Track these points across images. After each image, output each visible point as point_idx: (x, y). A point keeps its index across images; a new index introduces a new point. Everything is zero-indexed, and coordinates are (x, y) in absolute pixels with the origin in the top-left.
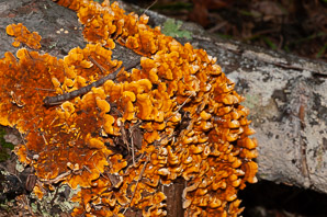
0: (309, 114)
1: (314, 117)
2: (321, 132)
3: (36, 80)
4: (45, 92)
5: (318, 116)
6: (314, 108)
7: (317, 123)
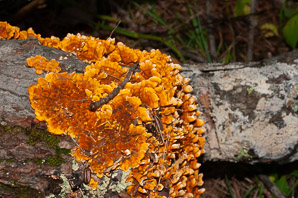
0: (214, 99)
1: (218, 100)
2: (226, 110)
3: (69, 95)
4: (80, 103)
5: (221, 98)
6: (216, 94)
7: (221, 104)
